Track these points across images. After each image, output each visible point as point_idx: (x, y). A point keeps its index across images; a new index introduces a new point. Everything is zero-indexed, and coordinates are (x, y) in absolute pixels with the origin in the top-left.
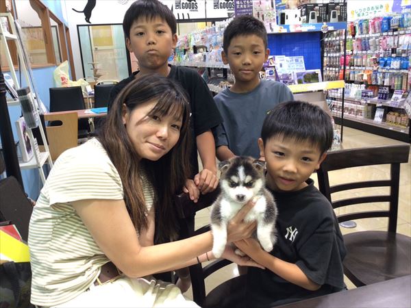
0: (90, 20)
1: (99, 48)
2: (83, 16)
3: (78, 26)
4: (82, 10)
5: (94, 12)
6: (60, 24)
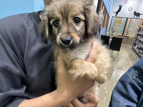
0: (117, 16)
2: (115, 14)
3: (113, 17)
4: (116, 12)
5: (119, 13)
6: (108, 16)
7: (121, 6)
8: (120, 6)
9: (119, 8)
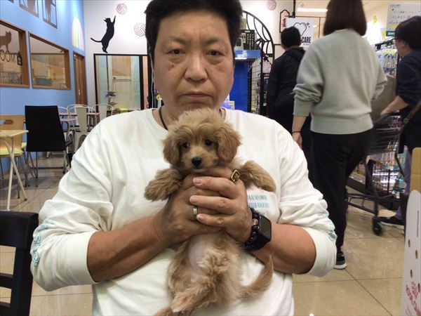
0: (107, 50)
1: (118, 78)
3: (95, 55)
5: (111, 42)
7: (112, 21)
8: (108, 20)
9: (106, 28)
